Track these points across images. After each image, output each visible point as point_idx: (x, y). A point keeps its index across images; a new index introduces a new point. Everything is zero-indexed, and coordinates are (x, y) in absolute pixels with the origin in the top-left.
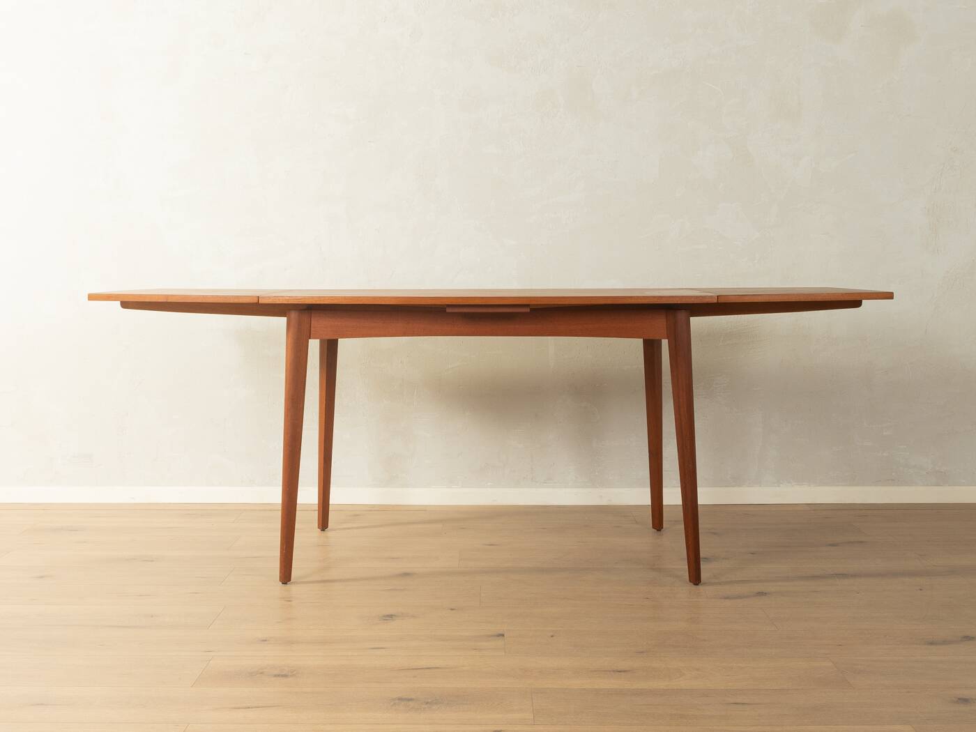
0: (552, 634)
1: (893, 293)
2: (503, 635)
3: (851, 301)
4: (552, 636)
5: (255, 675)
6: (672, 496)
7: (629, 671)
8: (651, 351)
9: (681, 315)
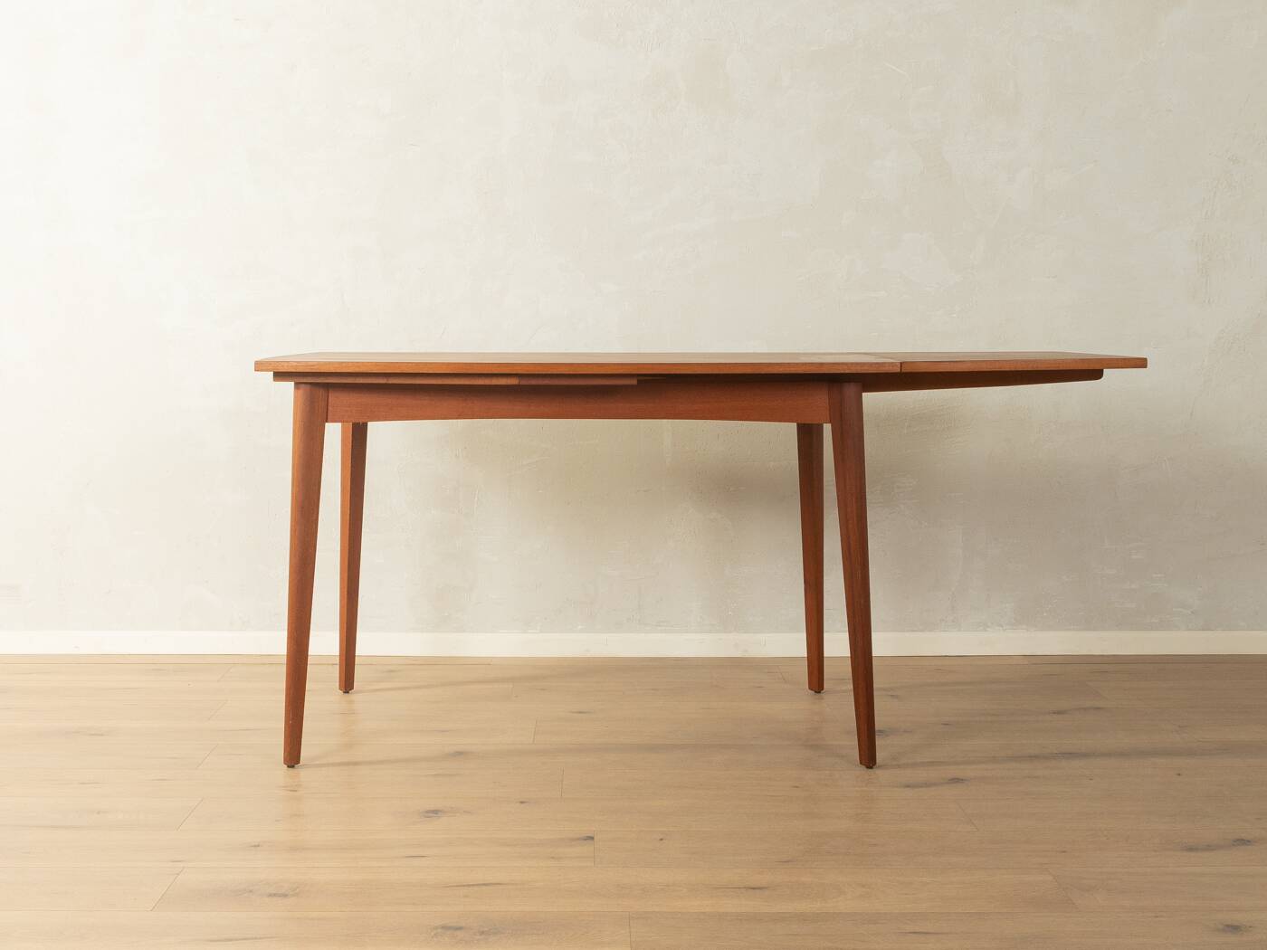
0: (661, 837)
1: (1146, 359)
2: (592, 838)
3: (1089, 371)
4: (661, 839)
5: (241, 894)
6: (837, 644)
7: (766, 888)
8: (808, 439)
9: (850, 390)
